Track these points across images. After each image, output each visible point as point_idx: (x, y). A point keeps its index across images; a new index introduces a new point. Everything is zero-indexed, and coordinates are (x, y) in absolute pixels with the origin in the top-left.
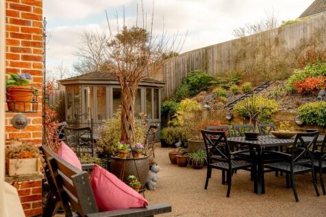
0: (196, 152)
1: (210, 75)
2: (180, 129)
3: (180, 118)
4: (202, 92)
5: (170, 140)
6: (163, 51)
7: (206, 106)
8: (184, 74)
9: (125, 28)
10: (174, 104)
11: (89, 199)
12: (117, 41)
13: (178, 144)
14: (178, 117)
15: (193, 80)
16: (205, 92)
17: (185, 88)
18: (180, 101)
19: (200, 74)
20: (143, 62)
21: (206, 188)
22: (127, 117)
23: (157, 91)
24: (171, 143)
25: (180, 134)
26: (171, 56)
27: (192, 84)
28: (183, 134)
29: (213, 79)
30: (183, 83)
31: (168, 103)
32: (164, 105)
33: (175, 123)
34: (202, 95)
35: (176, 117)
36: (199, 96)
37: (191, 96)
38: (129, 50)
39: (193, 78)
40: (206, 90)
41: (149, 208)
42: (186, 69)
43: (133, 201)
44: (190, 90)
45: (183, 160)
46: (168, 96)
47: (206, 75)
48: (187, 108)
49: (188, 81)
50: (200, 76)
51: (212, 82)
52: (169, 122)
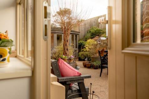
0: (95, 62)
1: (100, 29)
2: (87, 53)
3: (87, 48)
4: (96, 37)
5: (82, 57)
6: (78, 19)
7: (99, 42)
8: (88, 28)
9: (60, 9)
10: (84, 42)
11: (58, 71)
12: (57, 14)
13: (86, 59)
14: (86, 47)
15: (92, 31)
16: (98, 36)
17: (89, 35)
18: (86, 41)
19: (95, 28)
20: (69, 23)
21: (100, 76)
22: (66, 45)
23: (76, 36)
24: (83, 59)
25: (87, 55)
26: (81, 21)
27: (92, 33)
28: (89, 54)
29: (101, 31)
30: (88, 32)
31: (81, 41)
32: (79, 42)
33: (85, 50)
34: (97, 38)
35: (85, 47)
36: (95, 38)
37: (92, 38)
38: (63, 18)
39: (92, 30)
40: (98, 35)
41: (82, 76)
42: (89, 26)
43: (75, 73)
44: (91, 36)
45: (90, 65)
46: (81, 39)
47: (98, 29)
48: (90, 43)
49: (90, 32)
50: (95, 29)
51: (101, 32)
52: (82, 50)
